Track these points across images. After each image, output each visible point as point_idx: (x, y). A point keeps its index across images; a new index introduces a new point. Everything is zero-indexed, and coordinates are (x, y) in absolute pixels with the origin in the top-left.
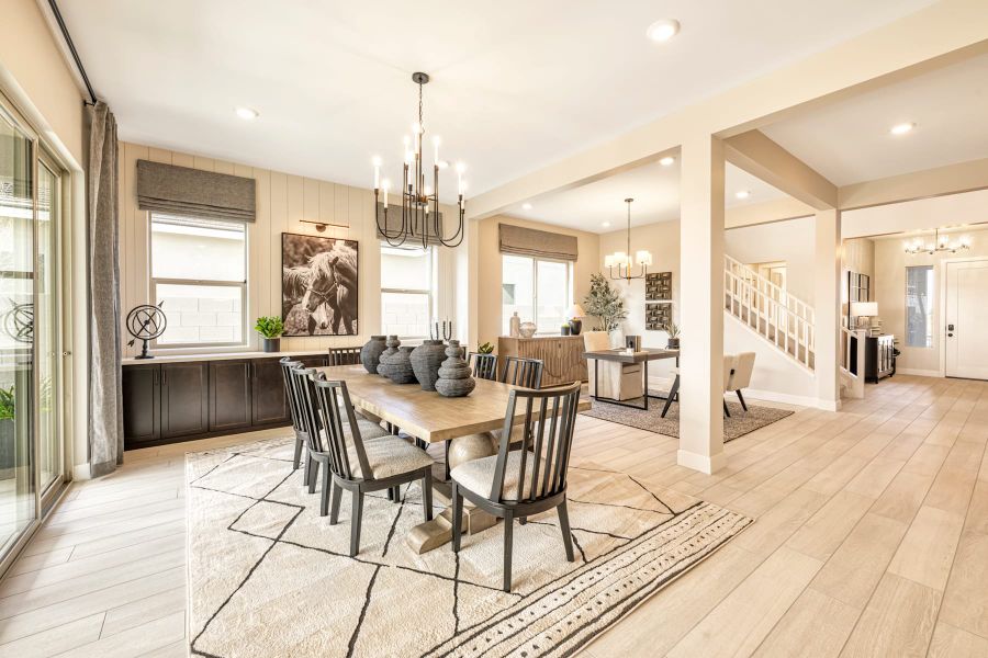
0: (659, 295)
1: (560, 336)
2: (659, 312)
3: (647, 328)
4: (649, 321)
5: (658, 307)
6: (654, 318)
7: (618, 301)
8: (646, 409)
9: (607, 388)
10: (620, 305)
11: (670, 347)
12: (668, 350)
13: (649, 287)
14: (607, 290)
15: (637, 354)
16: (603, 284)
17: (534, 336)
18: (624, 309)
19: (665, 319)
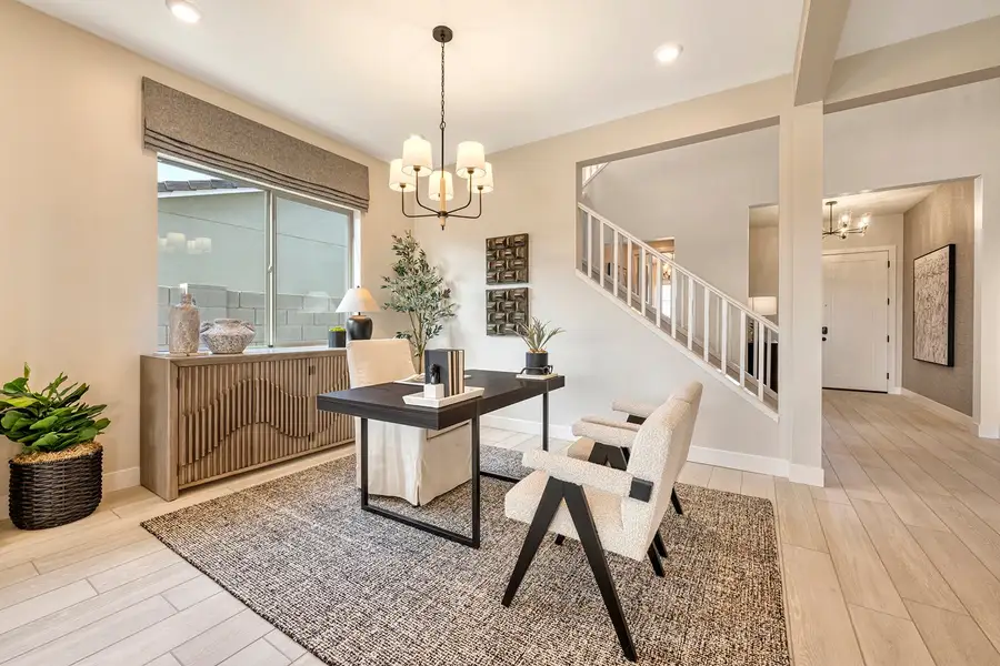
0: (509, 274)
1: (326, 348)
2: (509, 304)
3: (489, 333)
4: (491, 320)
5: (506, 296)
6: (499, 315)
7: (442, 287)
8: (474, 543)
9: (392, 474)
10: (446, 294)
11: (530, 371)
12: (525, 376)
13: (491, 260)
14: (425, 266)
15: (453, 399)
16: (416, 256)
17: (249, 351)
18: (452, 301)
19: (518, 316)
